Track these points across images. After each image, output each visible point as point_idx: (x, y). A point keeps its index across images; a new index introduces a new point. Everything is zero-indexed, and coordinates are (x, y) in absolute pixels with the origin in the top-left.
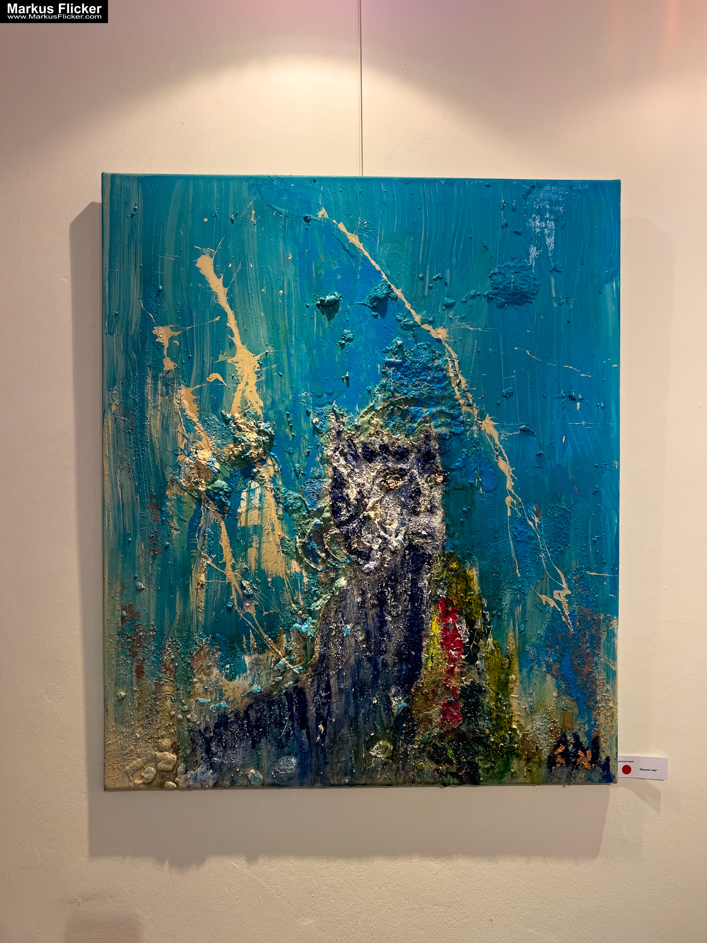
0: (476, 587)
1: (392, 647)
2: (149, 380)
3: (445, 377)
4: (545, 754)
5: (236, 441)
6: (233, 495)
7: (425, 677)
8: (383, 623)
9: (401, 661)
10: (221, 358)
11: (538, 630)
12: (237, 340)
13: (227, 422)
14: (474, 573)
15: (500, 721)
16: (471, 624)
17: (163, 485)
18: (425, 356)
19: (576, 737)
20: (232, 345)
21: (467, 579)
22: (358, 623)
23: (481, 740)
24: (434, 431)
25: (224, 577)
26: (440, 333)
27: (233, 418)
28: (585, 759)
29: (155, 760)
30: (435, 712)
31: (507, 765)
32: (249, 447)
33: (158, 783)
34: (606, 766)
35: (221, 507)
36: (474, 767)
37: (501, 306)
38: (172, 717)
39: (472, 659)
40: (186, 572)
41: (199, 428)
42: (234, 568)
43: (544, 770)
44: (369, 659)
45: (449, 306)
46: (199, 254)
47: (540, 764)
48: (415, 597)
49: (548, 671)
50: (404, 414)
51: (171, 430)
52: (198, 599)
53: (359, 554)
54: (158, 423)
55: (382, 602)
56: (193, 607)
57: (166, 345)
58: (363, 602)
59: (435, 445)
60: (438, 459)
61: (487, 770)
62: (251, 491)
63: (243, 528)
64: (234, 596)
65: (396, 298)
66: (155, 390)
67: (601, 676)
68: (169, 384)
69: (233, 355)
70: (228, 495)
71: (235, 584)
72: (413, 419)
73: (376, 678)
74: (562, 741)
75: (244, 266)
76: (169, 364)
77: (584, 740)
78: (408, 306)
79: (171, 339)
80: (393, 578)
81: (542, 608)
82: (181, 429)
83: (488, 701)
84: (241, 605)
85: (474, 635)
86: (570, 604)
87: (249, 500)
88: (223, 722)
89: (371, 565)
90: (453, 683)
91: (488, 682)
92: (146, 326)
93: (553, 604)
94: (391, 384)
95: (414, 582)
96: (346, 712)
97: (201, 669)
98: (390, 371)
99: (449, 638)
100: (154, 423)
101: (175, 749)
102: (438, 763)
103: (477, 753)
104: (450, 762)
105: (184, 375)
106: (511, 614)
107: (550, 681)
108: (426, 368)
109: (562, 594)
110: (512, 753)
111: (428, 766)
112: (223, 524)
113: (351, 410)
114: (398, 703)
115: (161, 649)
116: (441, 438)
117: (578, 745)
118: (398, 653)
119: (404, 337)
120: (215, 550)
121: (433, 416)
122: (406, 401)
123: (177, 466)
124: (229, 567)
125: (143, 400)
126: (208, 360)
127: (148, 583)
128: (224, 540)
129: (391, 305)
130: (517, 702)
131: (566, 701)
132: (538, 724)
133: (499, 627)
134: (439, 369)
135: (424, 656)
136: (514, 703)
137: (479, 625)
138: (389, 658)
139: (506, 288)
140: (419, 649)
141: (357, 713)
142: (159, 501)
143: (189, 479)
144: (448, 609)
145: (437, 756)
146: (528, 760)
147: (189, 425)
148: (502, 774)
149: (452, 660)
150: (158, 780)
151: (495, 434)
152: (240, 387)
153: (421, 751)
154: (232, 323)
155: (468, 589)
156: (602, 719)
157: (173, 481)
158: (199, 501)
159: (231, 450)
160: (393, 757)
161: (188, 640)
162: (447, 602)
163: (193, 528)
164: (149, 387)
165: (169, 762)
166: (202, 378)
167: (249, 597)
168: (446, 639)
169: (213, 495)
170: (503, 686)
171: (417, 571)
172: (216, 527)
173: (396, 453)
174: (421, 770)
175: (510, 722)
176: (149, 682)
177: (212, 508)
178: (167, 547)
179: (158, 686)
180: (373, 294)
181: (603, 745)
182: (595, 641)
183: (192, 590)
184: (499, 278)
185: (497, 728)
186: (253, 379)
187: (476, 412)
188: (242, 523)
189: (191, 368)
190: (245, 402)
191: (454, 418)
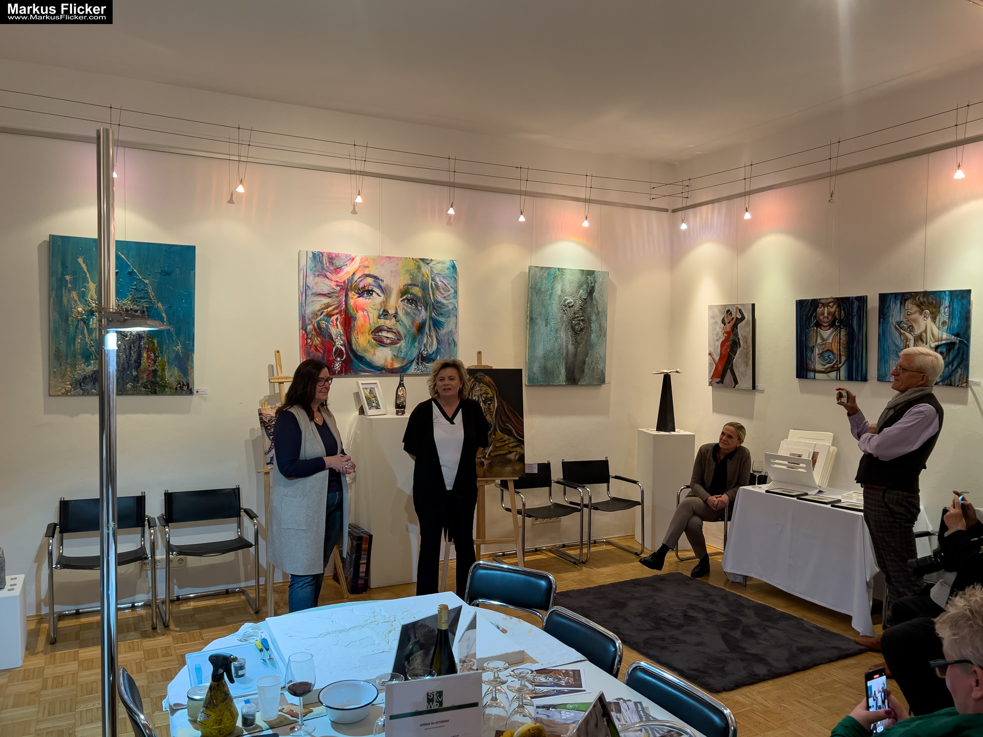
0: (156, 345)
1: (133, 359)
2: (64, 289)
3: (148, 292)
4: (175, 387)
5: (89, 306)
6: (88, 320)
7: (142, 367)
8: (131, 353)
9: (135, 363)
10: (85, 285)
11: (173, 356)
12: (89, 280)
13: (87, 301)
14: (155, 341)
15: (163, 378)
16: (155, 354)
17: (68, 316)
18: (143, 287)
19: (183, 383)
20: (88, 281)
21: (154, 343)
22: (123, 353)
23: (157, 383)
24: (145, 306)
25: (86, 341)
26: (147, 281)
27: (88, 300)
28: (185, 388)
29: (65, 388)
30: (145, 376)
31: (164, 390)
32: (93, 308)
33: (66, 394)
34: (191, 390)
35: (85, 323)
36: (155, 390)
37: (163, 275)
38: (70, 376)
39: (155, 363)
40: (74, 339)
41: (78, 302)
42: (88, 338)
43: (175, 391)
44: (127, 362)
45: (149, 275)
46: (78, 258)
47: (173, 389)
48: (140, 347)
49: (176, 366)
50: (137, 301)
51: (70, 303)
52: (78, 346)
53: (124, 336)
54: (66, 301)
55: (130, 348)
56: (76, 348)
57: (69, 280)
58: (125, 348)
59: (145, 309)
60: (146, 312)
61: (159, 391)
62: (93, 319)
63: (91, 329)
64: (88, 345)
65: (135, 272)
66: (65, 292)
67: (189, 367)
68: (70, 291)
69: (89, 284)
70: (87, 320)
71: (89, 342)
72: (139, 302)
73: (129, 367)
74: (179, 384)
75: (92, 261)
76: (69, 286)
77: (185, 383)
78: (138, 274)
79: (70, 279)
80: (133, 342)
81: (174, 350)
82: (73, 302)
83: (159, 373)
84: (90, 348)
85: (156, 357)
86: (181, 350)
87: (93, 322)
88: (85, 378)
89: (127, 339)
90: (150, 369)
91: (159, 368)
92: (63, 275)
93: (177, 349)
94: (133, 293)
95: (139, 343)
96: (120, 375)
97: (79, 364)
98: (133, 290)
99: (149, 357)
100: (65, 300)
101: (71, 385)
102: (146, 388)
103: (156, 386)
104: (149, 388)
105: (74, 289)
106: (166, 352)
107: (176, 368)
108: (142, 290)
109: (179, 347)
110: (166, 386)
111: (143, 389)
112: (85, 327)
113: (122, 299)
114: (134, 373)
115: (67, 359)
116: (147, 307)
117: (183, 385)
118: (135, 361)
119: (136, 282)
120: (83, 333)
121: (145, 302)
122: (137, 298)
123: (72, 312)
124: (87, 338)
125: (62, 293)
126: (81, 285)
127: (63, 341)
128: (86, 331)
129: (133, 274)
130: (167, 374)
131: (180, 374)
132: (173, 379)
133: (162, 355)
134: (146, 290)
135: (142, 362)
136: (166, 374)
137: (157, 354)
138: (132, 362)
139: (165, 271)
140: (141, 360)
141: (123, 376)
142: (66, 321)
143: (75, 315)
144: (148, 350)
145: (145, 387)
146: (170, 388)
147: (75, 301)
148: (163, 392)
149: (149, 363)
150: (66, 393)
151: (161, 307)
152: (90, 292)
153: (141, 385)
154: (88, 276)
155: (154, 345)
156: (190, 378)
157: (71, 316)
158: (78, 321)
159: (88, 308)
160: (133, 387)
161: (75, 356)
162: (148, 348)
163: (77, 328)
164: (64, 292)
165: (69, 388)
166: (79, 290)
167: (93, 346)
168: (148, 358)
169: (82, 320)
170: (163, 370)
171: (140, 341)
172: (83, 328)
173: (134, 311)
174: (141, 390)
175: (165, 378)
176: (63, 367)
177: (82, 323)
178: (69, 333)
179: (66, 368)
180: (128, 271)
181: (190, 385)
182: (188, 359)
183: (76, 343)
184: (163, 268)
185: (162, 380)
186: (94, 291)
187: (156, 301)
188: (91, 327)
189: (76, 287)
190: (91, 296)
191: (151, 302)
